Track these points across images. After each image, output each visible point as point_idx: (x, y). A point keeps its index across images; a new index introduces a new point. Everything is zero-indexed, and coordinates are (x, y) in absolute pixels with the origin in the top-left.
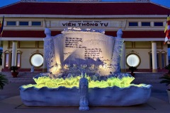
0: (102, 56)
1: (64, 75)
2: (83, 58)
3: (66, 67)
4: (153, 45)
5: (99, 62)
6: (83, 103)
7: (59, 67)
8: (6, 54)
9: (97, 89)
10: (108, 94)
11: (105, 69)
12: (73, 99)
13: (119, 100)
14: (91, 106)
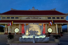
0: (38, 30)
1: (29, 35)
2: (34, 31)
3: (30, 33)
4: (56, 25)
5: (38, 32)
6: (34, 41)
7: (28, 33)
8: (6, 28)
9: (37, 38)
10: (40, 39)
11: (39, 34)
12: (31, 41)
13: (42, 41)
14: (36, 42)
